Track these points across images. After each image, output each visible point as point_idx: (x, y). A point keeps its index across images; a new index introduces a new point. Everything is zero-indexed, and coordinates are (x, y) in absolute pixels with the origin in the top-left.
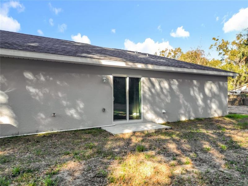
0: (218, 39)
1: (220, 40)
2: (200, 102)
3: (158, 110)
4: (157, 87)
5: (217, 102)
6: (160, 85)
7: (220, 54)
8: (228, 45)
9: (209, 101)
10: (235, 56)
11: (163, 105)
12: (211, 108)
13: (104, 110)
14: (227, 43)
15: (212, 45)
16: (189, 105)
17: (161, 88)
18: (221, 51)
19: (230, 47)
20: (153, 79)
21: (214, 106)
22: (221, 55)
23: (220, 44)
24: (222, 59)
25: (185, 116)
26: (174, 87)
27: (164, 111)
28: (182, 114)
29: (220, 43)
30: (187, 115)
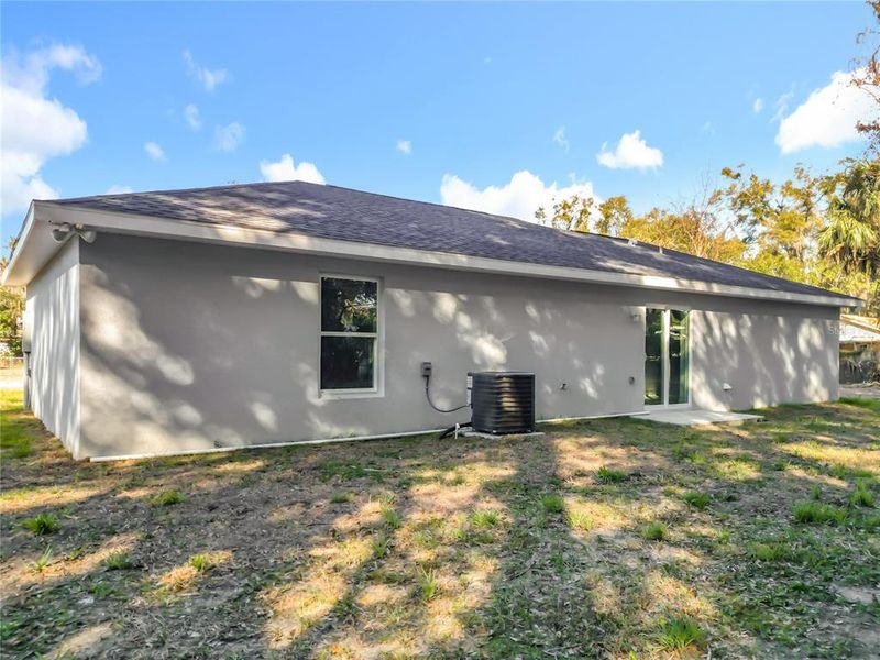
0: (739, 175)
1: (746, 178)
2: (790, 369)
3: (717, 383)
4: (717, 332)
5: (819, 369)
6: (721, 328)
7: (742, 219)
8: (768, 196)
9: (805, 367)
10: (794, 230)
11: (725, 372)
12: (807, 383)
13: (632, 380)
14: (767, 187)
15: (720, 193)
16: (769, 375)
17: (724, 336)
18: (746, 211)
19: (774, 200)
20: (710, 315)
21: (814, 379)
22: (745, 225)
23: (744, 190)
24: (746, 235)
25: (763, 400)
26: (745, 334)
27: (727, 386)
28: (757, 395)
29: (743, 185)
30: (765, 397)
